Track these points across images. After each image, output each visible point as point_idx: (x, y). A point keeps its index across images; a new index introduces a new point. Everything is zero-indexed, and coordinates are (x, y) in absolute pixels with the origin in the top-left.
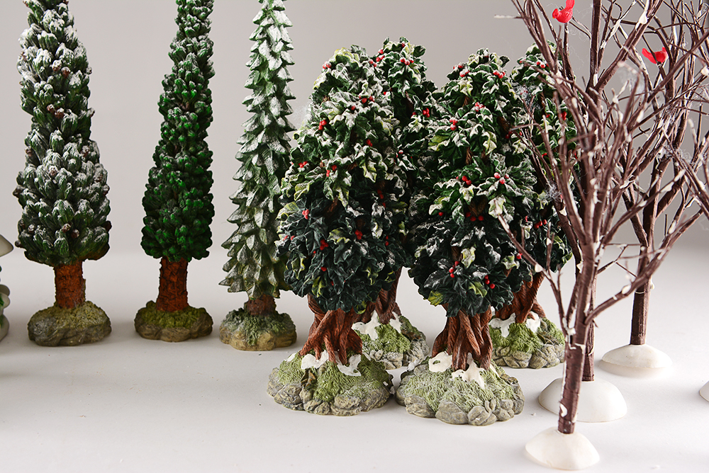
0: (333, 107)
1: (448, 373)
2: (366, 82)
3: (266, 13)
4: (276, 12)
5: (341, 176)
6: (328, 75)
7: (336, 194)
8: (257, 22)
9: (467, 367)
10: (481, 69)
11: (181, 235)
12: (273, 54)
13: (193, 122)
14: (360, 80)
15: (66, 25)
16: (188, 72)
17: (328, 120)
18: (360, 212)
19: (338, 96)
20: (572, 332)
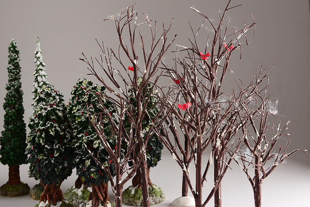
0: (38, 108)
3: (37, 71)
4: (40, 71)
5: (41, 134)
6: (40, 96)
7: (40, 141)
8: (34, 75)
9: (98, 205)
10: (91, 92)
11: (11, 156)
12: (39, 86)
13: (14, 113)
14: (50, 98)
16: (11, 95)
18: (50, 147)
19: (40, 104)
20: (116, 192)
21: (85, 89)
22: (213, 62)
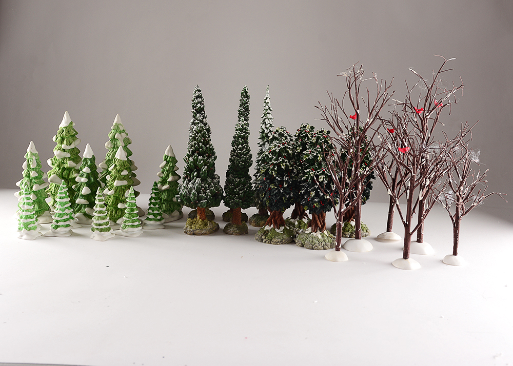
0: (273, 145)
1: (310, 233)
3: (265, 115)
4: (268, 114)
5: (274, 167)
7: (272, 173)
8: (262, 118)
9: (317, 231)
12: (266, 128)
14: (282, 137)
15: (203, 118)
17: (271, 150)
18: (281, 179)
19: (274, 142)
20: (338, 218)
21: (308, 132)
22: (425, 116)
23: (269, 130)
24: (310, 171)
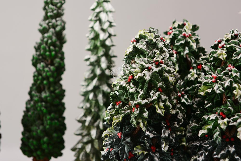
0: (137, 67)
2: (158, 52)
3: (98, 4)
4: (104, 3)
5: (142, 112)
6: (134, 47)
7: (138, 123)
8: (93, 10)
10: (232, 43)
11: (44, 143)
12: (103, 30)
13: (53, 72)
14: (154, 50)
16: (50, 41)
17: (133, 76)
18: (154, 134)
19: (140, 61)
21: (190, 37)
23: (107, 35)
24: (217, 119)
